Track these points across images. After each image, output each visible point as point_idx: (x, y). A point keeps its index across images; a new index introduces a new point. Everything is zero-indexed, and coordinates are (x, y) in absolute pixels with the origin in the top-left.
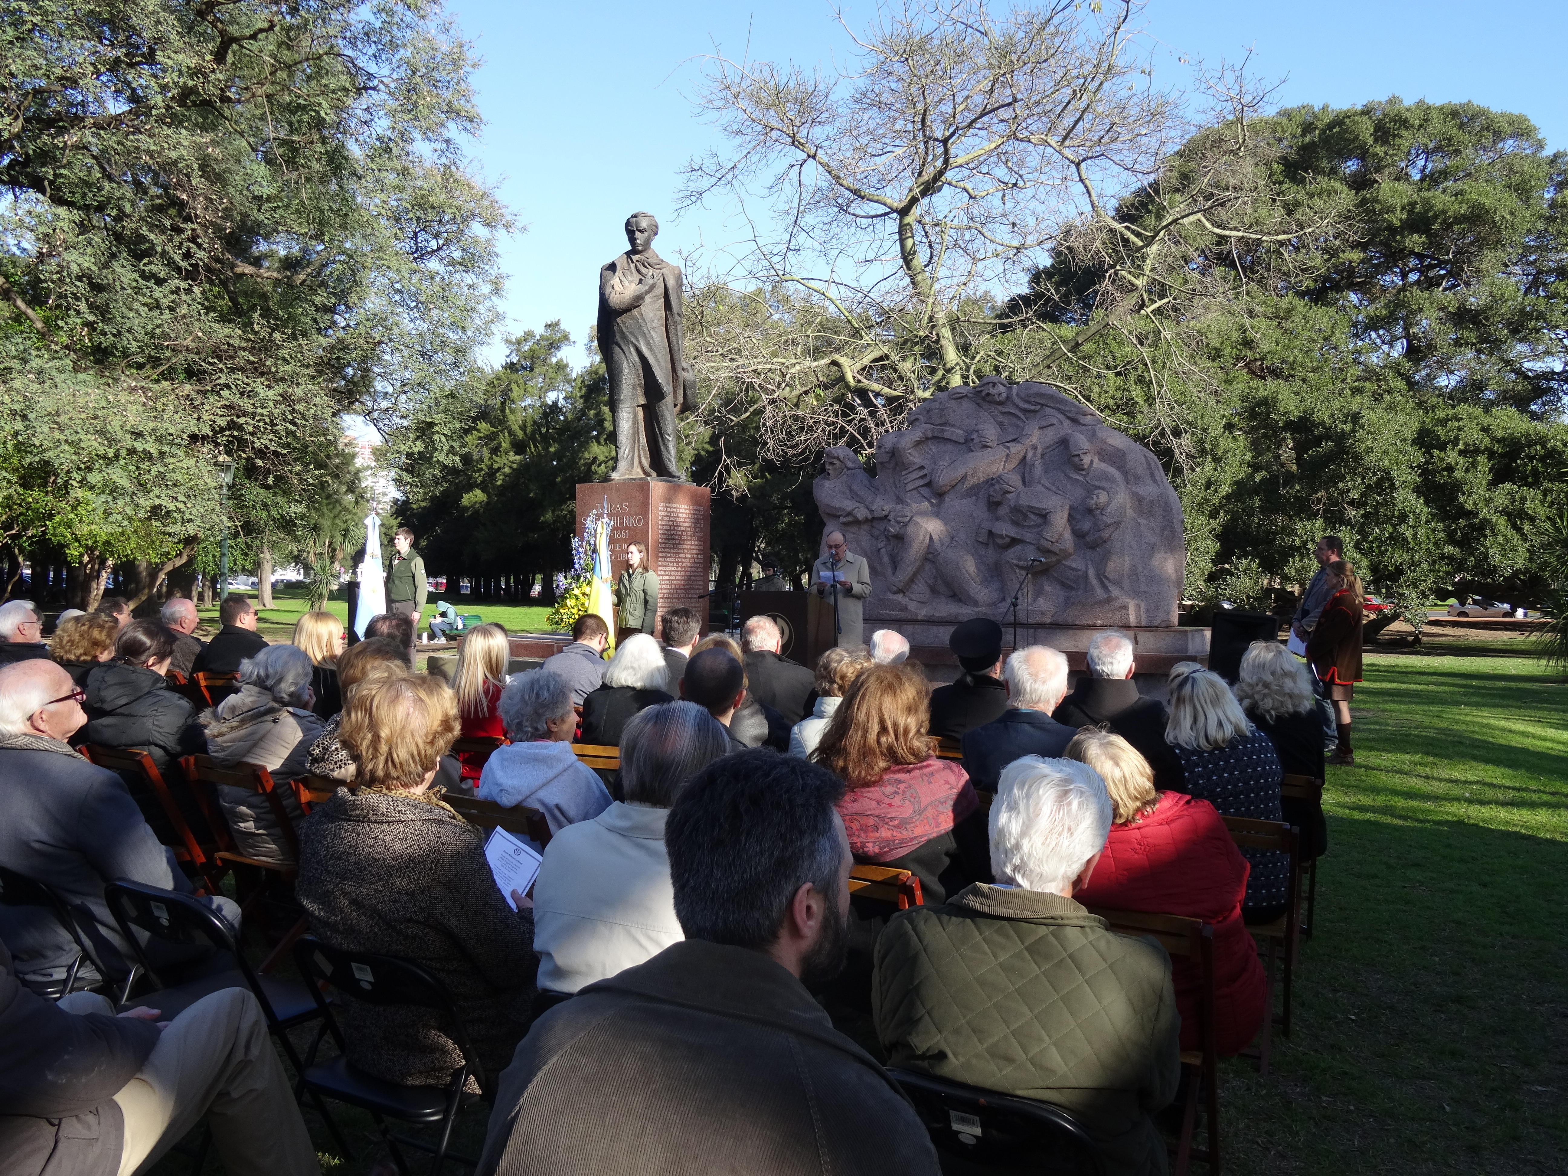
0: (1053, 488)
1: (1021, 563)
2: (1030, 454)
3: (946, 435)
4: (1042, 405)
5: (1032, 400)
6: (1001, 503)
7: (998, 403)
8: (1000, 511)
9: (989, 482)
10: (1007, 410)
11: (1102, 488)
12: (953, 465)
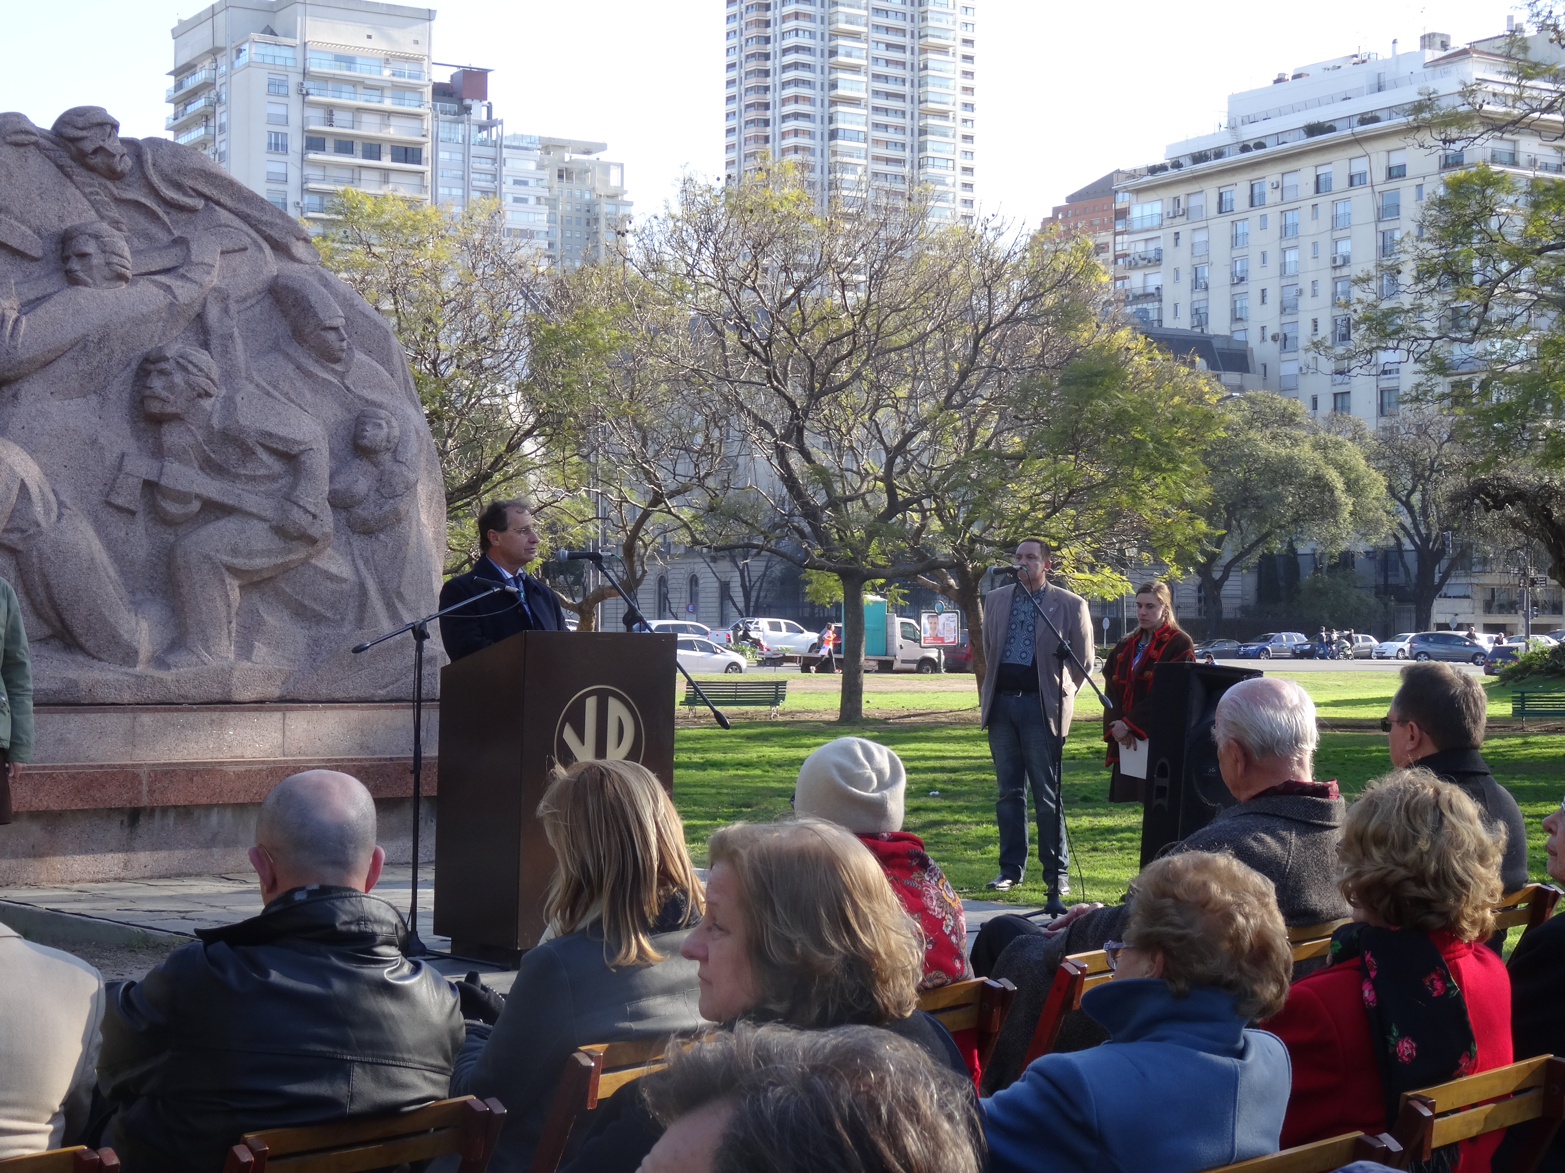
0: (276, 394)
1: (239, 562)
2: (214, 310)
4: (209, 200)
5: (188, 182)
6: (176, 418)
7: (114, 175)
8: (173, 436)
9: (134, 365)
10: (130, 195)
11: (380, 406)
12: (40, 311)
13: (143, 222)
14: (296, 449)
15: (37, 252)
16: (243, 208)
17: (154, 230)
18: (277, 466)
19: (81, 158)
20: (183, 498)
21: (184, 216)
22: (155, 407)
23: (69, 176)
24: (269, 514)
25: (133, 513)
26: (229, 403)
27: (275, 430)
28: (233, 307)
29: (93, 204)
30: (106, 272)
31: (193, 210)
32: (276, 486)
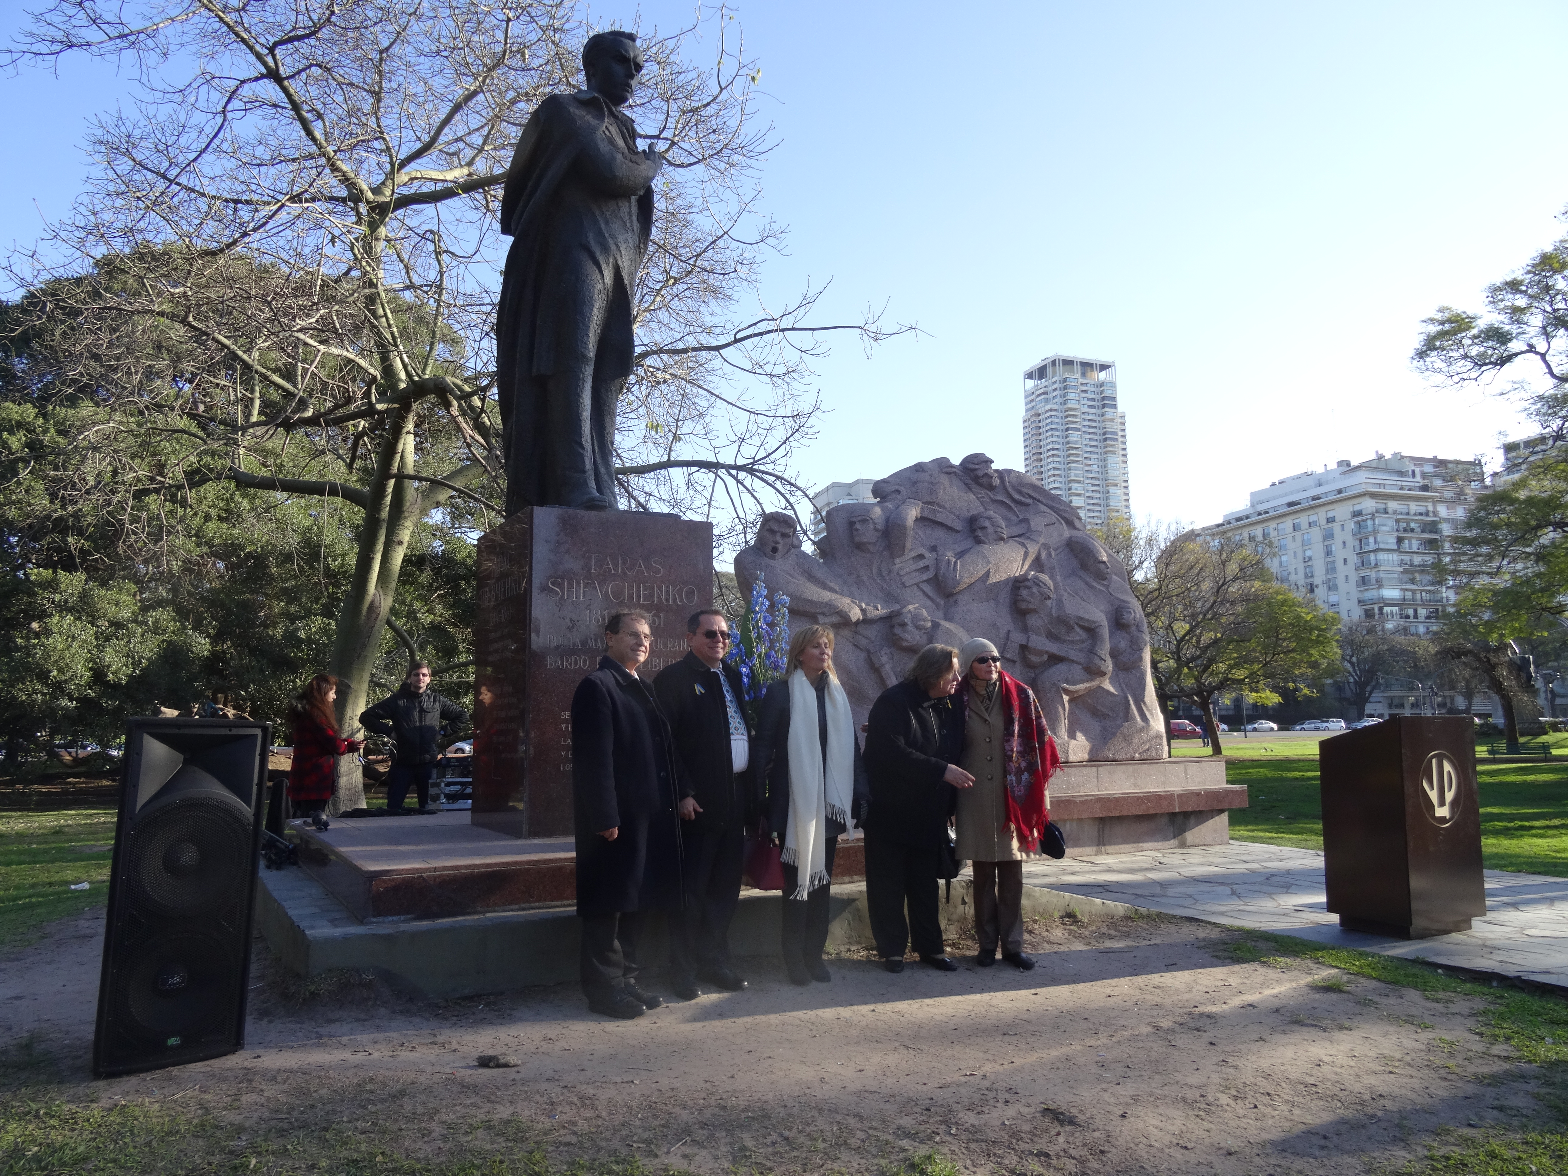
0: (1078, 597)
1: (1070, 687)
2: (1044, 555)
3: (940, 518)
4: (1034, 499)
5: (1025, 490)
6: (1034, 611)
7: (991, 488)
8: (1033, 621)
9: (1011, 584)
10: (999, 498)
11: (1127, 602)
12: (966, 557)
13: (1005, 512)
14: (1093, 626)
15: (959, 528)
16: (1050, 503)
17: (1011, 516)
18: (1083, 635)
19: (977, 480)
20: (1040, 653)
21: (1023, 508)
22: (1024, 606)
23: (970, 489)
24: (1082, 660)
25: (1014, 662)
26: (1060, 602)
27: (1083, 616)
28: (1053, 553)
29: (982, 503)
30: (994, 536)
31: (1028, 505)
32: (1083, 645)
